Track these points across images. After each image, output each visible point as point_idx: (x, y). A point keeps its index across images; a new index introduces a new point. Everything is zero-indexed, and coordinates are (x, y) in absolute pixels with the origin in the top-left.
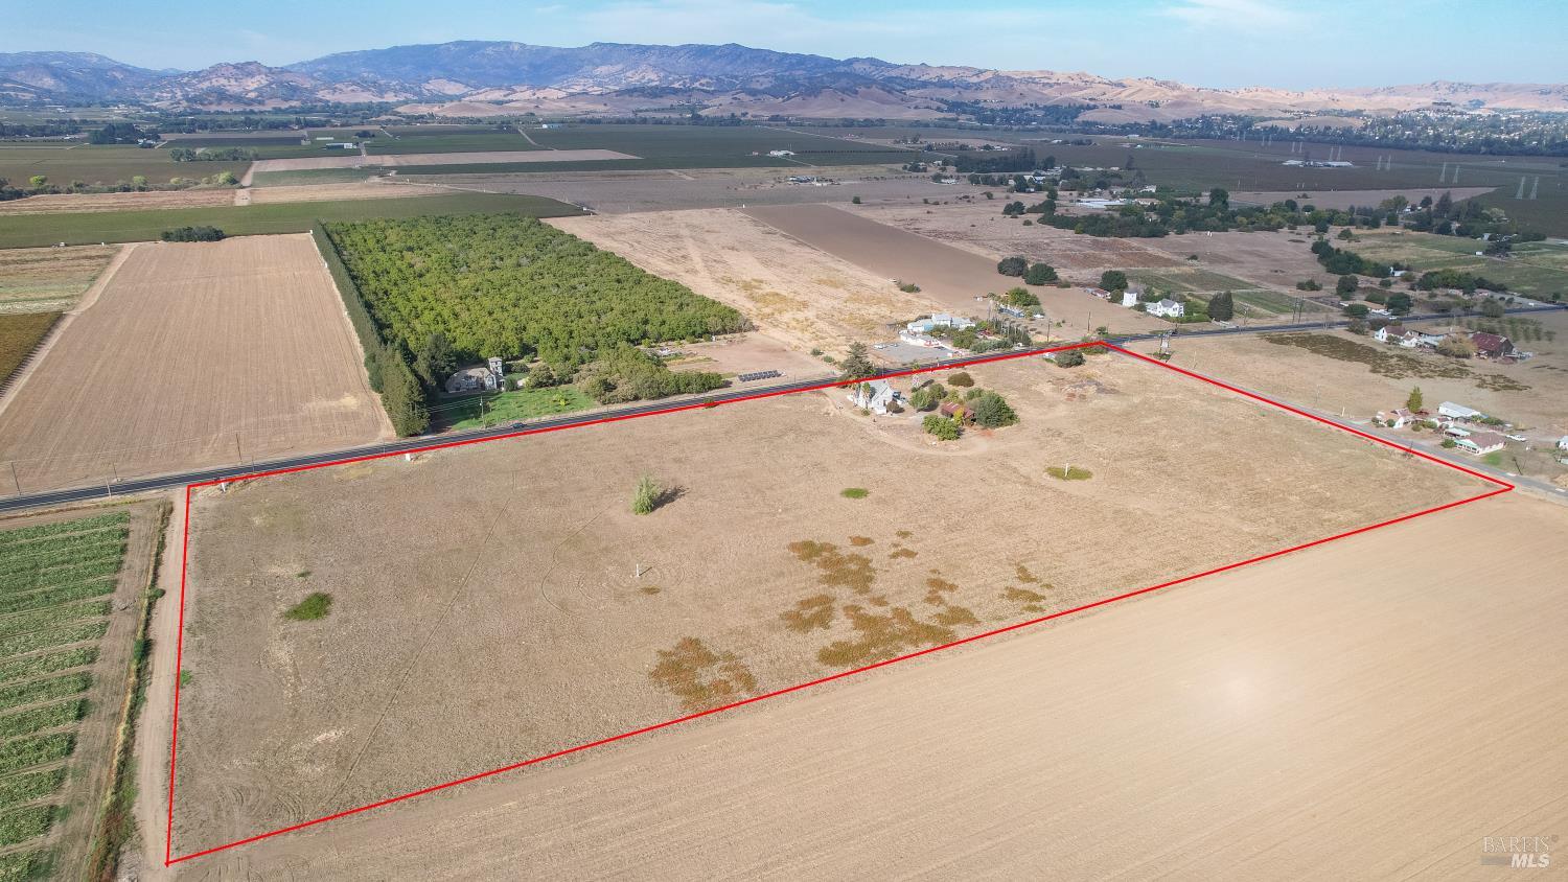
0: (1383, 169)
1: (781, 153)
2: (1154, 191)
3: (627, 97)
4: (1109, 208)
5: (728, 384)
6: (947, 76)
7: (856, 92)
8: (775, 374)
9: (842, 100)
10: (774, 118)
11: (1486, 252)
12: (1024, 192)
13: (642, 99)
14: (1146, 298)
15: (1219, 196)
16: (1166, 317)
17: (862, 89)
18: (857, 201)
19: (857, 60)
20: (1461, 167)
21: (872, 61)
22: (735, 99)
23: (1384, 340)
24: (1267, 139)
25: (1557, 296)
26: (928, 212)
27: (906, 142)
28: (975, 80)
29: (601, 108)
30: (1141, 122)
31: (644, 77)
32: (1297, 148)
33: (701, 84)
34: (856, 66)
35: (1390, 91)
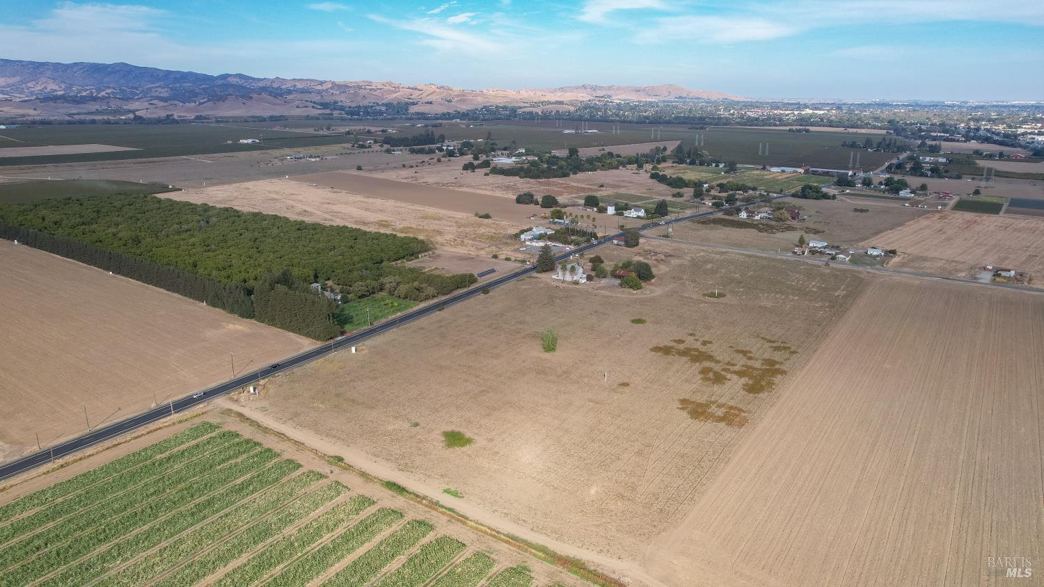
0: (616, 133)
1: (250, 141)
2: (524, 151)
3: (52, 104)
4: (517, 163)
5: (475, 281)
6: (299, 86)
7: (251, 98)
8: (493, 271)
9: (244, 104)
10: (198, 118)
11: (726, 172)
12: (453, 156)
13: (66, 104)
14: (620, 210)
15: (573, 152)
16: (639, 217)
17: (255, 96)
18: (359, 168)
19: (230, 75)
20: (661, 131)
21: (240, 76)
22: (152, 104)
23: (745, 217)
24: (538, 119)
25: (782, 190)
26: (416, 172)
27: (322, 129)
28: (319, 87)
29: (32, 112)
30: (451, 111)
31: (46, 88)
32: (559, 123)
33: (107, 93)
34: (230, 79)
35: (562, 89)
